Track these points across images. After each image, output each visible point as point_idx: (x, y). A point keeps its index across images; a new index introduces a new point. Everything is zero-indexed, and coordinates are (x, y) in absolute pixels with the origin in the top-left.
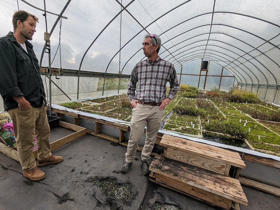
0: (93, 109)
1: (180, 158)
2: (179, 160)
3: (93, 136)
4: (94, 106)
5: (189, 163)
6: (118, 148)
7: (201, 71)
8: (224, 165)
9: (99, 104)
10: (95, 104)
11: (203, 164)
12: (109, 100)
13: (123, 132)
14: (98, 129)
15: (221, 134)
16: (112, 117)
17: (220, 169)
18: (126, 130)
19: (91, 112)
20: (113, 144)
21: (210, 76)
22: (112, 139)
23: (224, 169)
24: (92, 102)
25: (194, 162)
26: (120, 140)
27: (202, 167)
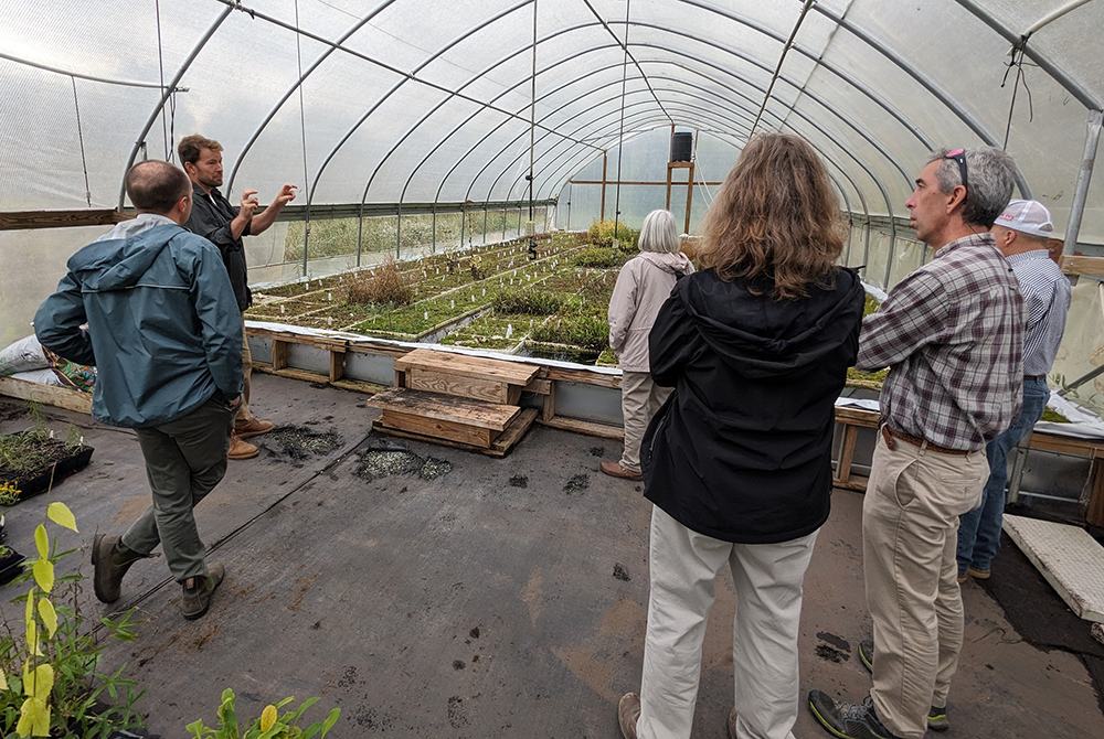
0: (265, 311)
1: (433, 386)
2: (433, 390)
3: (269, 374)
4: (270, 304)
5: (449, 392)
6: (327, 391)
7: (670, 169)
8: (499, 384)
9: (285, 299)
10: (275, 299)
11: (469, 390)
12: (320, 287)
13: (337, 355)
14: (280, 358)
15: (562, 345)
16: (310, 325)
17: (493, 393)
18: (343, 350)
19: (260, 320)
20: (316, 385)
21: (702, 184)
22: (314, 377)
23: (499, 393)
24: (267, 294)
25: (455, 389)
26: (332, 375)
27: (468, 396)
